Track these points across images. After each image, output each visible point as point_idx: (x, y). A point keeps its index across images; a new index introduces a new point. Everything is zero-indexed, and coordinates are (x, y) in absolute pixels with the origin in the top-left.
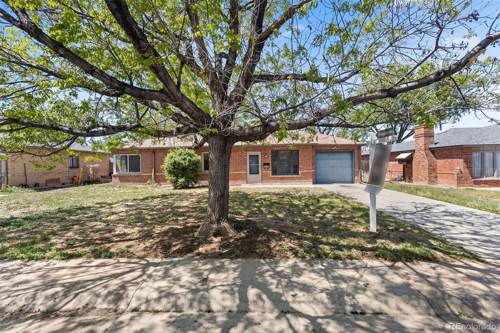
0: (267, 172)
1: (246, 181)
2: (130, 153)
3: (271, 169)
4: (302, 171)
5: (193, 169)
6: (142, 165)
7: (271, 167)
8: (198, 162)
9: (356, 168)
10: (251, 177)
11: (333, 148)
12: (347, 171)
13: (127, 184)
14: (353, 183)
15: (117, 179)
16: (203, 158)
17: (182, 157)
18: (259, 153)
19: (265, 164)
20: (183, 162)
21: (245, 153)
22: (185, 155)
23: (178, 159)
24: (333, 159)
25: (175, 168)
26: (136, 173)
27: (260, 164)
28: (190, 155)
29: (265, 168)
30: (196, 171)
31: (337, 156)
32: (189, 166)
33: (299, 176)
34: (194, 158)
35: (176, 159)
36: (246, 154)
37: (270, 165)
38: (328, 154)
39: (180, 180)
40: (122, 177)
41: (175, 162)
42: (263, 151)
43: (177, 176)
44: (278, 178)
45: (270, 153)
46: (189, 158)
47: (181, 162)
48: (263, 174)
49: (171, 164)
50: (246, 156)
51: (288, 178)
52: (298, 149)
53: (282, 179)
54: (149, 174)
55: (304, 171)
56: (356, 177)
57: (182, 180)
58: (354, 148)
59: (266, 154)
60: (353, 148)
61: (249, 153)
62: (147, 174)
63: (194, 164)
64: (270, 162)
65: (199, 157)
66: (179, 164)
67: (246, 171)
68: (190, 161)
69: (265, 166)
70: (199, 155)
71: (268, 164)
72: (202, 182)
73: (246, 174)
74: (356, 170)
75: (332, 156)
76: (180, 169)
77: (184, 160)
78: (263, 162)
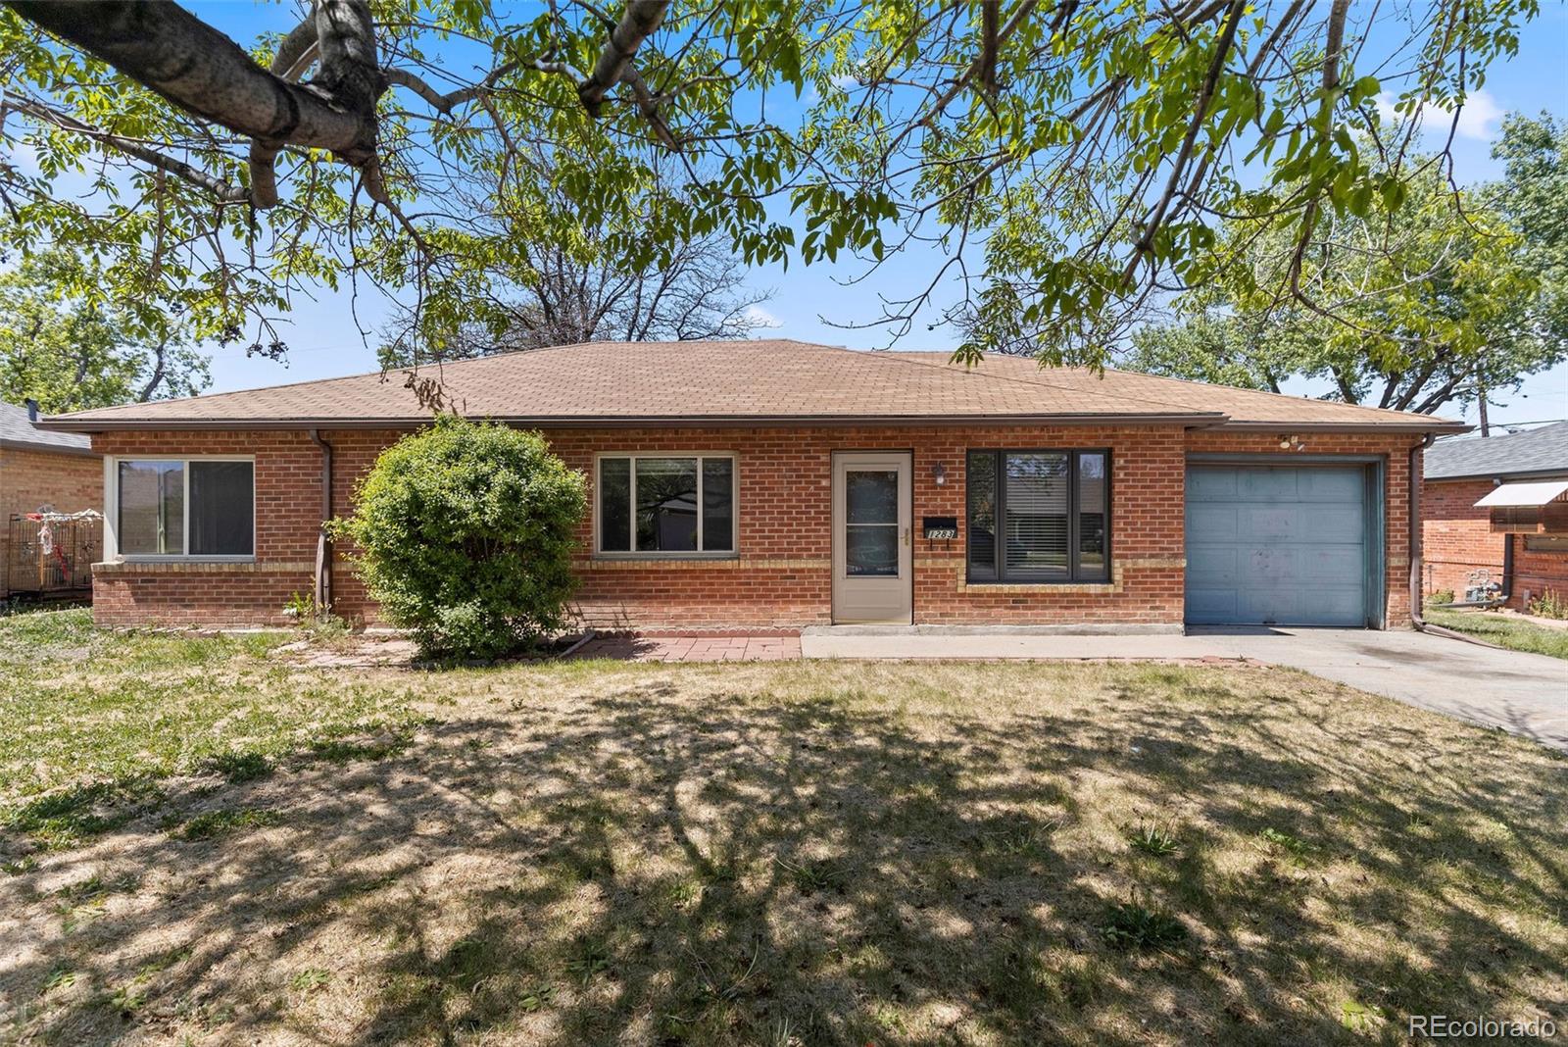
0: (940, 563)
1: (825, 609)
2: (198, 451)
3: (961, 549)
4: (1129, 564)
5: (533, 546)
6: (262, 518)
7: (962, 537)
8: (566, 501)
9: (1395, 548)
10: (851, 589)
11: (1285, 445)
12: (1345, 565)
13: (181, 622)
14: (1372, 625)
15: (123, 590)
16: (597, 486)
17: (463, 470)
18: (899, 464)
19: (931, 523)
20: (467, 503)
21: (824, 458)
22: (482, 459)
23: (437, 481)
24: (1272, 502)
25: (417, 538)
26: (228, 561)
27: (904, 521)
28: (513, 460)
29: (931, 544)
30: (551, 557)
31: (1289, 486)
32: (505, 523)
33: (1110, 589)
34: (537, 482)
35: (421, 485)
36: (830, 464)
37: (962, 526)
38: (1243, 477)
39: (447, 614)
40: (150, 578)
41: (416, 502)
42: (920, 451)
43: (427, 586)
44: (999, 599)
45: (959, 462)
46: (503, 477)
47: (453, 500)
48: (919, 578)
49: (394, 515)
50: (829, 477)
51: (1054, 600)
52: (1109, 443)
53: (1019, 601)
54: (301, 567)
55: (1142, 563)
56: (1394, 598)
57: (461, 613)
58: (1385, 444)
59: (937, 470)
60: (1381, 448)
61: (848, 462)
62: (289, 567)
63: (534, 514)
64: (960, 512)
65: (575, 479)
66: (442, 510)
67: (830, 557)
68: (512, 495)
69: (934, 534)
70: (571, 466)
71: (949, 523)
72: (590, 610)
73: (829, 574)
74: (1394, 562)
75: (1267, 485)
76: (454, 545)
77: (473, 487)
78: (921, 513)
